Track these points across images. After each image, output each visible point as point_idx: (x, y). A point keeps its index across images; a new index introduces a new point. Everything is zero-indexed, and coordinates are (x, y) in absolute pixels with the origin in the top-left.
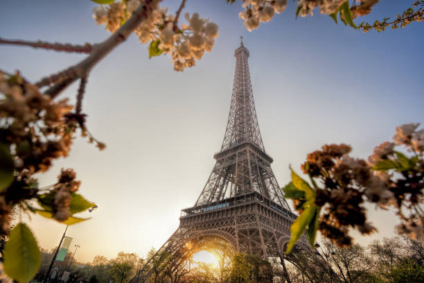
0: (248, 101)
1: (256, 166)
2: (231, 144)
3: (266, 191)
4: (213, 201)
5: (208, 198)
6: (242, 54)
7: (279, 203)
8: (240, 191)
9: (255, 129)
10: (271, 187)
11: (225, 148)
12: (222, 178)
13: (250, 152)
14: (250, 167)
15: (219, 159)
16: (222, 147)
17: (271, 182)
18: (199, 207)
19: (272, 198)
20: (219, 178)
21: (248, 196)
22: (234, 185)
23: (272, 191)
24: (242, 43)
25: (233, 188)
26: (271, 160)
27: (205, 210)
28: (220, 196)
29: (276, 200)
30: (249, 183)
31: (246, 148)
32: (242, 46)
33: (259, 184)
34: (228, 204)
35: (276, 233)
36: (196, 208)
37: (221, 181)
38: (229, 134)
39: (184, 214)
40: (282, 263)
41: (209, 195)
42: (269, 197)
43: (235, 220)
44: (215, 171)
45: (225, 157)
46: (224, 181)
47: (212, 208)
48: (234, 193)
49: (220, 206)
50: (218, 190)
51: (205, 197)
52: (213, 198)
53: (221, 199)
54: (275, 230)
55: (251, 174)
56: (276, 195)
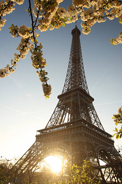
0: (79, 62)
1: (83, 103)
2: (68, 89)
3: (90, 118)
4: (57, 125)
5: (53, 123)
6: (76, 33)
7: (97, 126)
8: (73, 118)
9: (83, 80)
10: (92, 116)
11: (65, 91)
12: (63, 111)
13: (80, 94)
14: (79, 103)
15: (61, 99)
16: (63, 91)
17: (92, 113)
18: (48, 129)
19: (93, 123)
20: (61, 111)
21: (78, 121)
22: (70, 115)
23: (93, 118)
24: (76, 26)
25: (69, 117)
26: (93, 100)
27: (51, 130)
28: (61, 121)
29: (95, 124)
30: (79, 114)
31: (77, 92)
32: (76, 28)
33: (85, 114)
34: (66, 127)
35: (95, 143)
36: (46, 129)
37: (62, 112)
38: (67, 83)
39: (39, 133)
40: (98, 162)
41: (55, 121)
42: (91, 122)
43: (70, 137)
44: (58, 106)
45: (64, 97)
46: (64, 112)
47: (56, 129)
48: (69, 120)
49: (61, 128)
50: (60, 118)
51: (51, 122)
52: (57, 123)
53: (62, 123)
54: (94, 142)
55: (80, 108)
56: (95, 121)
